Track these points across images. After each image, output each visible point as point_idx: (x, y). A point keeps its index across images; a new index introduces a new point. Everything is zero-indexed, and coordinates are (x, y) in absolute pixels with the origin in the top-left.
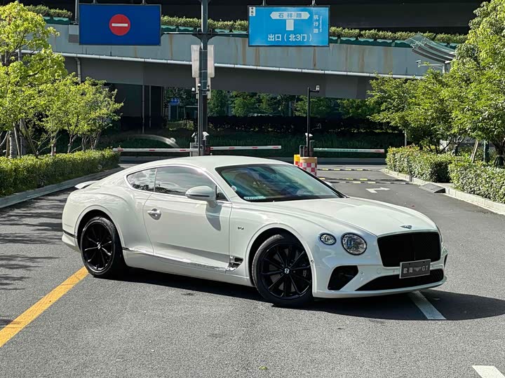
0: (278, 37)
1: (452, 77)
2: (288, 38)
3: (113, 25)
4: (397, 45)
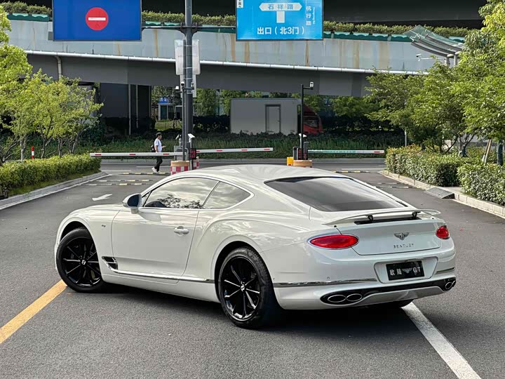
0: (268, 31)
1: (462, 70)
2: (279, 31)
3: (90, 19)
4: (393, 40)
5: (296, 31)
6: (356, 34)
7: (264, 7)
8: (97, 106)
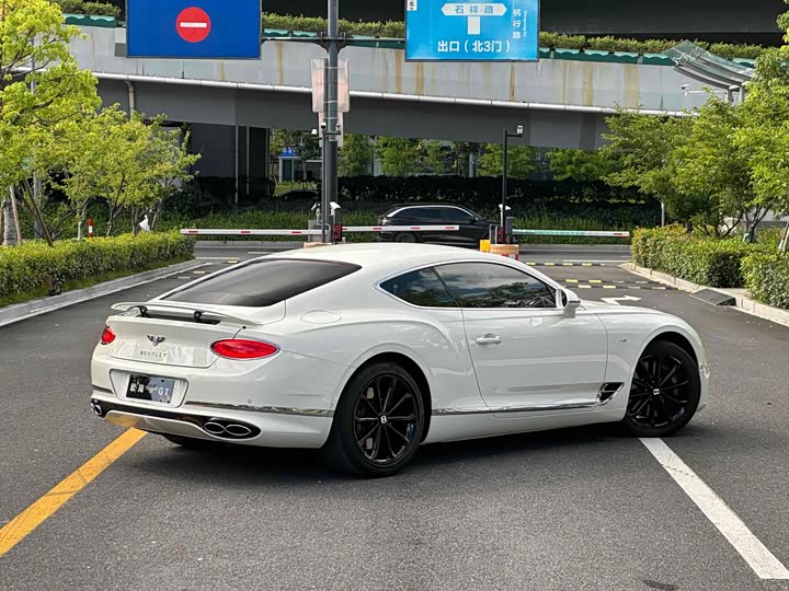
0: (454, 46)
1: (750, 110)
2: (471, 47)
3: (183, 25)
4: (647, 62)
5: (496, 47)
6: (588, 52)
7: (449, 10)
8: (192, 159)
